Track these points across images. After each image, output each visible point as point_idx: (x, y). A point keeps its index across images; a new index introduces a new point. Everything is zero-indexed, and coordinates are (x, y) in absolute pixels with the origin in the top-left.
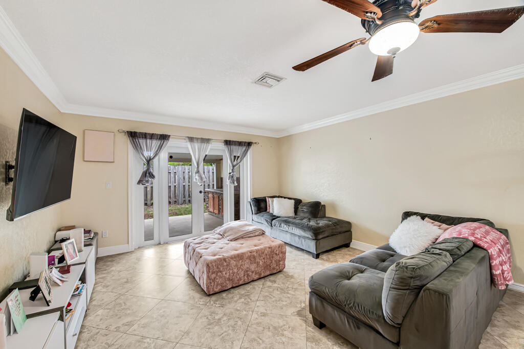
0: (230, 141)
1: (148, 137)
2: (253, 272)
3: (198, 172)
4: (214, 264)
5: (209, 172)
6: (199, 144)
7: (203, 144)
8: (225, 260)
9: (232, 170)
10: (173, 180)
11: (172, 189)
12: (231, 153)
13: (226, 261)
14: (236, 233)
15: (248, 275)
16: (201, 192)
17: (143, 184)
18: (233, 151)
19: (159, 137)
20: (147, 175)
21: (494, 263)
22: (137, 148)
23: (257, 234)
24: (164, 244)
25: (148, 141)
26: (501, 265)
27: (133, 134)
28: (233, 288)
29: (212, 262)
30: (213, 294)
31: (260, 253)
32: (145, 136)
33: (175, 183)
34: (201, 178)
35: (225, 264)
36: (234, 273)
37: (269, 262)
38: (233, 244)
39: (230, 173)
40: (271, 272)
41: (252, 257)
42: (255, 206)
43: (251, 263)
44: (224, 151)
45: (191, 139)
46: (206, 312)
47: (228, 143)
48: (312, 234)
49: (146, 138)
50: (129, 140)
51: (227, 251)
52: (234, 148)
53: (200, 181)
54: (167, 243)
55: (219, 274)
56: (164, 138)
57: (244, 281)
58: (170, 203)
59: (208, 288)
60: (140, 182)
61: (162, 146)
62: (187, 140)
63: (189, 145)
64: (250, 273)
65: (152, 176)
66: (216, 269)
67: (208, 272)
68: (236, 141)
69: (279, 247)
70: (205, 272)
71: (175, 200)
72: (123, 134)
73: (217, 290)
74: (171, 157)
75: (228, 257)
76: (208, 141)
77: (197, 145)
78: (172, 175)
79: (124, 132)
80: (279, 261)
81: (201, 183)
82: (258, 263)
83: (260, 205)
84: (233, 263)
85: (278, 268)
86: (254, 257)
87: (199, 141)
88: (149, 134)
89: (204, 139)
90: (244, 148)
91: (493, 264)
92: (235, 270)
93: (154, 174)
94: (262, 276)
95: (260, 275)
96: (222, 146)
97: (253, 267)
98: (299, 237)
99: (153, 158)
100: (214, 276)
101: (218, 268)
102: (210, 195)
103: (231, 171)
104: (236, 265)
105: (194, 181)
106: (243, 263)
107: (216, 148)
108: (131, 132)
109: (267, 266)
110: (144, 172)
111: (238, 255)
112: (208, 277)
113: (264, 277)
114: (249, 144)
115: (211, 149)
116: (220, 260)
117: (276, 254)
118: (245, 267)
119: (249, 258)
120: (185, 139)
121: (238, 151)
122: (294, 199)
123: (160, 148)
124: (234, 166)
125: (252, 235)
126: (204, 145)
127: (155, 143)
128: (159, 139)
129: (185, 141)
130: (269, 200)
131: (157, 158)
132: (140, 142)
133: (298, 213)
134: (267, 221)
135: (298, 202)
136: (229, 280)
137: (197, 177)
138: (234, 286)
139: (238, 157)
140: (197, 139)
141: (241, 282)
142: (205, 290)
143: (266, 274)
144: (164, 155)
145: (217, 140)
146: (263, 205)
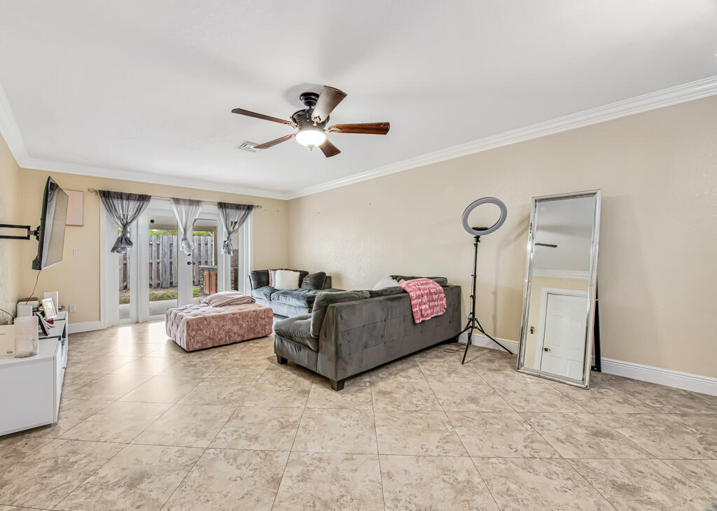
0: (225, 204)
1: (124, 197)
2: (235, 334)
3: (185, 239)
4: (194, 322)
5: (206, 244)
6: (187, 207)
7: (191, 207)
8: (205, 318)
9: (228, 238)
10: (155, 254)
11: (154, 267)
12: (226, 218)
13: (206, 320)
14: (222, 300)
15: (230, 336)
16: (189, 263)
17: (118, 252)
18: (229, 215)
19: (137, 197)
20: (123, 241)
21: (413, 302)
22: (111, 209)
23: (245, 301)
24: (143, 323)
25: (124, 202)
26: (420, 305)
27: (106, 194)
28: (214, 347)
29: (192, 320)
30: (192, 351)
31: (244, 316)
32: (120, 196)
33: (158, 258)
34: (189, 247)
35: (206, 323)
36: (214, 332)
37: (253, 326)
38: (218, 309)
39: (225, 242)
40: (256, 336)
41: (234, 319)
42: (255, 280)
43: (233, 325)
44: (218, 215)
45: (177, 201)
46: (185, 361)
47: (222, 205)
48: (306, 303)
49: (121, 198)
50: (101, 202)
51: (209, 313)
52: (229, 211)
53: (188, 249)
54: (146, 322)
55: (199, 332)
56: (144, 198)
57: (226, 341)
58: (151, 285)
59: (187, 345)
60: (114, 249)
61: (140, 209)
62: (172, 201)
63: (174, 207)
64: (232, 335)
65: (129, 243)
66: (196, 327)
67: (188, 329)
68: (232, 204)
69: (265, 312)
70: (185, 330)
71: (158, 282)
72: (95, 193)
73: (197, 347)
74: (152, 221)
75: (209, 317)
76: (198, 203)
77: (183, 208)
78: (154, 248)
79: (95, 191)
80: (265, 325)
81: (189, 251)
82: (241, 326)
83: (262, 279)
84: (214, 322)
85: (263, 332)
86: (237, 319)
87: (187, 203)
88: (125, 194)
89: (193, 201)
90: (243, 212)
91: (412, 304)
92: (216, 330)
93: (131, 240)
94: (245, 339)
95: (243, 337)
96: (215, 209)
97: (235, 329)
98: (295, 307)
99: (131, 222)
100: (194, 333)
101: (198, 326)
102: (206, 273)
103: (226, 239)
104: (217, 325)
105: (181, 249)
106: (225, 324)
107: (208, 212)
108: (104, 192)
109: (251, 330)
110: (119, 238)
111: (220, 316)
112: (188, 333)
113: (248, 340)
114: (249, 208)
115: (201, 213)
116: (200, 319)
117: (262, 318)
118: (227, 328)
119: (232, 319)
120: (169, 201)
121: (236, 216)
122: (300, 271)
123: (139, 210)
124: (229, 233)
125: (239, 302)
126: (194, 208)
127: (133, 205)
128: (138, 200)
129: (168, 202)
130: (271, 273)
131: (134, 223)
132: (115, 203)
133: (302, 286)
134: (266, 295)
135: (303, 274)
136: (209, 338)
137: (184, 245)
138: (215, 345)
139: (236, 223)
140: (185, 200)
141: (222, 343)
142: (185, 348)
143: (250, 338)
144: (143, 220)
145: (209, 203)
146: (264, 279)
